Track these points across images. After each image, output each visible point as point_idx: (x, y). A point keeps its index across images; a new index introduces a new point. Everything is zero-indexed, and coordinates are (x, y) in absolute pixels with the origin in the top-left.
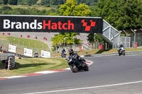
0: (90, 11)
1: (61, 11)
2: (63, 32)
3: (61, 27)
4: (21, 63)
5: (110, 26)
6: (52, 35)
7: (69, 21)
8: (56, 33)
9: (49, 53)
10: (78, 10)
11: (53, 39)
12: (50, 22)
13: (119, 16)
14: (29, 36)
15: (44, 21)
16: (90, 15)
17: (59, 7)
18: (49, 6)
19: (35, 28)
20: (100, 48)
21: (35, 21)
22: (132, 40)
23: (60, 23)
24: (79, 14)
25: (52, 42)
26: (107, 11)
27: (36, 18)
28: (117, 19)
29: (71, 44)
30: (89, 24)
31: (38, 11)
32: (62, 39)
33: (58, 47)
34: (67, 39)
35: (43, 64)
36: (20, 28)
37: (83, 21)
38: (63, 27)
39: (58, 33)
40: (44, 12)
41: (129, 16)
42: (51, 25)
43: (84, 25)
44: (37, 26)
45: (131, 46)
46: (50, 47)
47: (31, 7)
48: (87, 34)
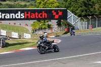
0: (58, 4)
1: (37, 4)
2: (39, 20)
3: (38, 16)
4: (10, 43)
5: (73, 14)
6: (32, 22)
7: (43, 12)
8: (34, 21)
9: (30, 35)
10: (49, 4)
11: (32, 25)
12: (29, 13)
13: (79, 7)
14: (15, 24)
15: (26, 12)
16: (58, 7)
17: (36, 2)
18: (29, 2)
19: (19, 17)
20: (66, 30)
21: (19, 12)
22: (88, 24)
23: (37, 14)
24: (50, 6)
25: (32, 27)
26: (70, 4)
27: (19, 10)
28: (77, 9)
29: (45, 28)
30: (57, 13)
31: (21, 5)
32: (39, 25)
33: (36, 31)
34: (42, 25)
35: (26, 43)
36: (9, 18)
37: (53, 11)
38: (39, 16)
39: (36, 21)
40: (25, 6)
41: (86, 6)
42: (31, 15)
43: (54, 14)
44: (21, 16)
45: (88, 28)
46: (30, 31)
47: (16, 3)
48: (57, 21)
